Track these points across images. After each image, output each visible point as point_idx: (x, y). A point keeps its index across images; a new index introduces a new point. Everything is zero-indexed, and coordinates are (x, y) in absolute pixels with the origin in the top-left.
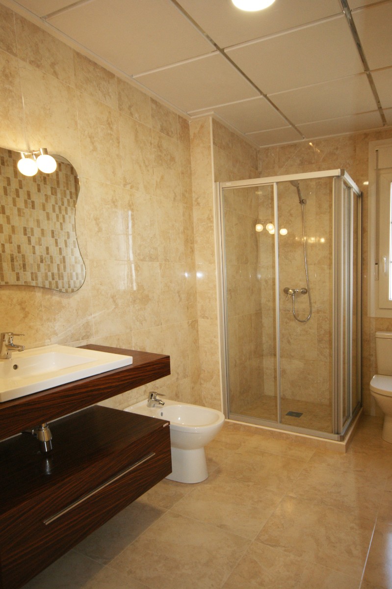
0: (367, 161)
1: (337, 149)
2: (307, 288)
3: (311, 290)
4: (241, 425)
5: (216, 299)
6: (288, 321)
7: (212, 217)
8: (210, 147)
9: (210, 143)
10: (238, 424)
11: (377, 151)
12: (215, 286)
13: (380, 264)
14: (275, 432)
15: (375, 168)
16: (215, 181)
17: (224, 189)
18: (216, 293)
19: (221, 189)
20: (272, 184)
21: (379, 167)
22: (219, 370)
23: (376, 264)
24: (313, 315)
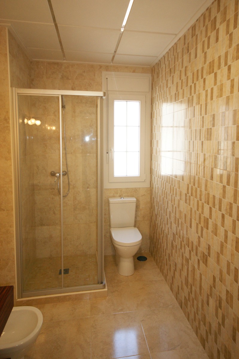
0: (102, 84)
1: (84, 72)
2: (66, 171)
3: (69, 172)
4: (33, 300)
5: (12, 192)
6: (54, 197)
7: (9, 118)
8: (6, 54)
9: (7, 51)
10: (31, 300)
11: (107, 78)
12: (11, 181)
13: (110, 154)
14: (60, 297)
15: (106, 89)
16: (11, 86)
17: (19, 94)
18: (11, 187)
19: (17, 94)
20: (58, 96)
21: (108, 89)
22: (14, 256)
23: (107, 153)
24: (70, 191)
